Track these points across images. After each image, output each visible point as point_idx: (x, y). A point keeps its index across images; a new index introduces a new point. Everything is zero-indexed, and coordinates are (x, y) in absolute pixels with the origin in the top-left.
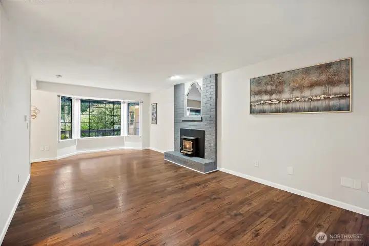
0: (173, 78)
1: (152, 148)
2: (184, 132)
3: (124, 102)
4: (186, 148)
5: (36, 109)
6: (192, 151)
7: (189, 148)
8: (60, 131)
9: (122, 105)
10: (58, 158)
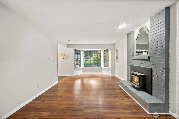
0: (120, 27)
1: (116, 76)
2: (133, 68)
3: (102, 50)
4: (135, 81)
5: (67, 55)
6: (139, 85)
7: (137, 82)
8: (75, 64)
9: (101, 51)
10: (74, 75)
